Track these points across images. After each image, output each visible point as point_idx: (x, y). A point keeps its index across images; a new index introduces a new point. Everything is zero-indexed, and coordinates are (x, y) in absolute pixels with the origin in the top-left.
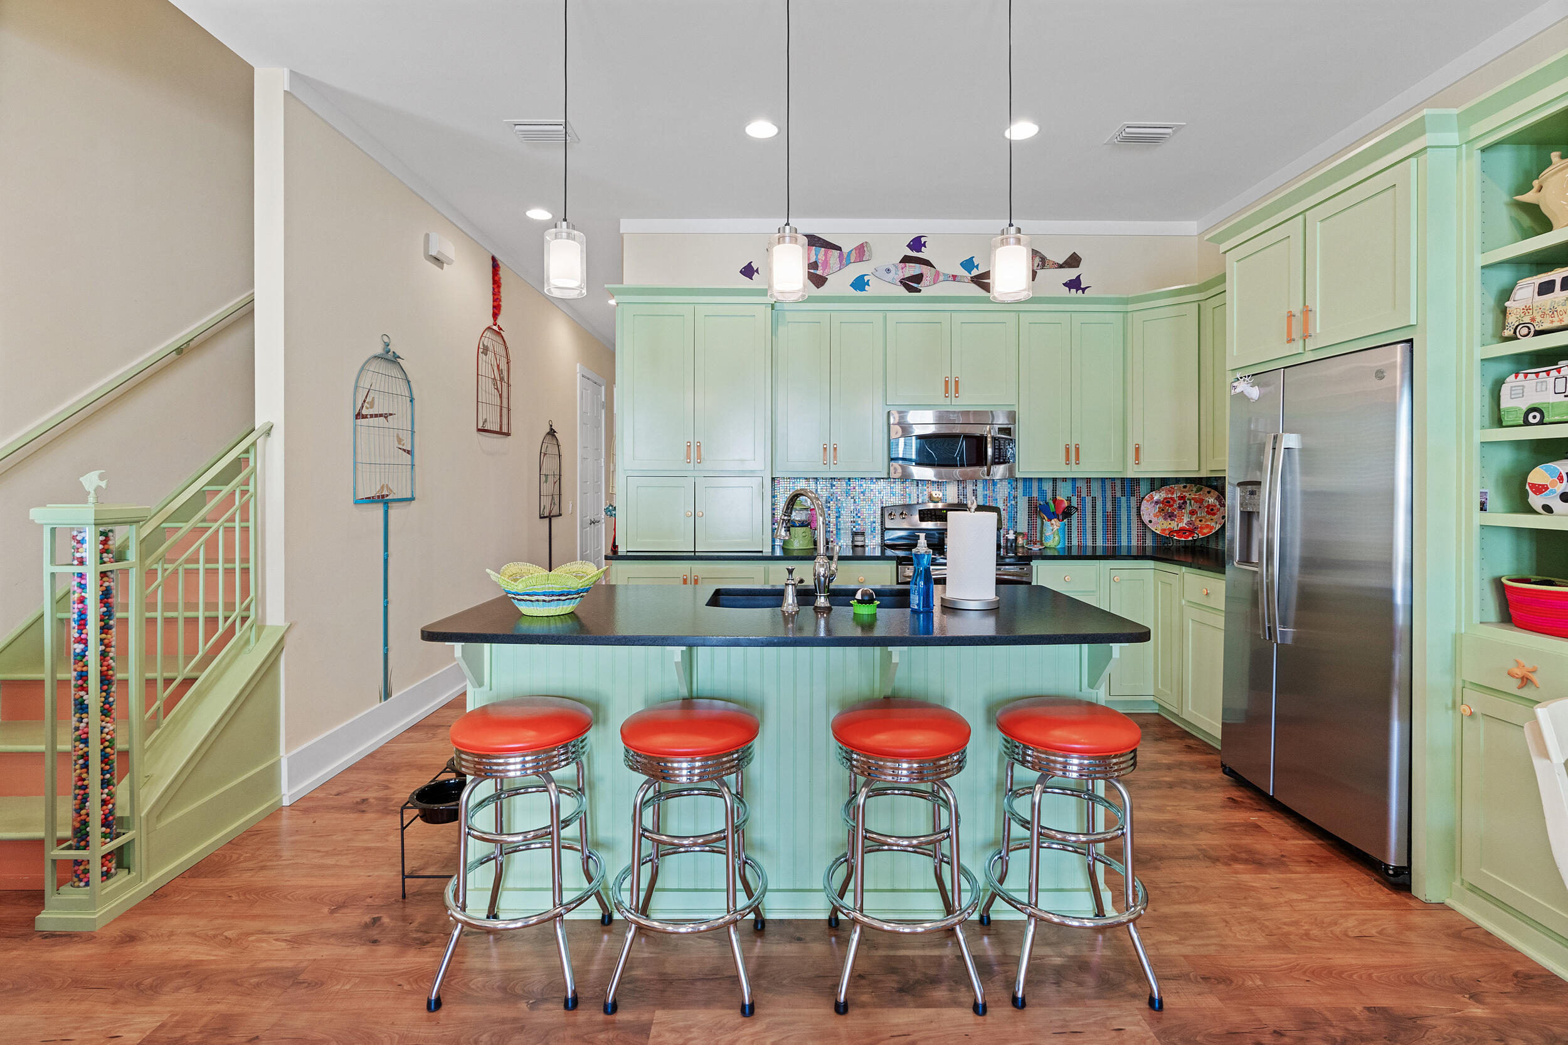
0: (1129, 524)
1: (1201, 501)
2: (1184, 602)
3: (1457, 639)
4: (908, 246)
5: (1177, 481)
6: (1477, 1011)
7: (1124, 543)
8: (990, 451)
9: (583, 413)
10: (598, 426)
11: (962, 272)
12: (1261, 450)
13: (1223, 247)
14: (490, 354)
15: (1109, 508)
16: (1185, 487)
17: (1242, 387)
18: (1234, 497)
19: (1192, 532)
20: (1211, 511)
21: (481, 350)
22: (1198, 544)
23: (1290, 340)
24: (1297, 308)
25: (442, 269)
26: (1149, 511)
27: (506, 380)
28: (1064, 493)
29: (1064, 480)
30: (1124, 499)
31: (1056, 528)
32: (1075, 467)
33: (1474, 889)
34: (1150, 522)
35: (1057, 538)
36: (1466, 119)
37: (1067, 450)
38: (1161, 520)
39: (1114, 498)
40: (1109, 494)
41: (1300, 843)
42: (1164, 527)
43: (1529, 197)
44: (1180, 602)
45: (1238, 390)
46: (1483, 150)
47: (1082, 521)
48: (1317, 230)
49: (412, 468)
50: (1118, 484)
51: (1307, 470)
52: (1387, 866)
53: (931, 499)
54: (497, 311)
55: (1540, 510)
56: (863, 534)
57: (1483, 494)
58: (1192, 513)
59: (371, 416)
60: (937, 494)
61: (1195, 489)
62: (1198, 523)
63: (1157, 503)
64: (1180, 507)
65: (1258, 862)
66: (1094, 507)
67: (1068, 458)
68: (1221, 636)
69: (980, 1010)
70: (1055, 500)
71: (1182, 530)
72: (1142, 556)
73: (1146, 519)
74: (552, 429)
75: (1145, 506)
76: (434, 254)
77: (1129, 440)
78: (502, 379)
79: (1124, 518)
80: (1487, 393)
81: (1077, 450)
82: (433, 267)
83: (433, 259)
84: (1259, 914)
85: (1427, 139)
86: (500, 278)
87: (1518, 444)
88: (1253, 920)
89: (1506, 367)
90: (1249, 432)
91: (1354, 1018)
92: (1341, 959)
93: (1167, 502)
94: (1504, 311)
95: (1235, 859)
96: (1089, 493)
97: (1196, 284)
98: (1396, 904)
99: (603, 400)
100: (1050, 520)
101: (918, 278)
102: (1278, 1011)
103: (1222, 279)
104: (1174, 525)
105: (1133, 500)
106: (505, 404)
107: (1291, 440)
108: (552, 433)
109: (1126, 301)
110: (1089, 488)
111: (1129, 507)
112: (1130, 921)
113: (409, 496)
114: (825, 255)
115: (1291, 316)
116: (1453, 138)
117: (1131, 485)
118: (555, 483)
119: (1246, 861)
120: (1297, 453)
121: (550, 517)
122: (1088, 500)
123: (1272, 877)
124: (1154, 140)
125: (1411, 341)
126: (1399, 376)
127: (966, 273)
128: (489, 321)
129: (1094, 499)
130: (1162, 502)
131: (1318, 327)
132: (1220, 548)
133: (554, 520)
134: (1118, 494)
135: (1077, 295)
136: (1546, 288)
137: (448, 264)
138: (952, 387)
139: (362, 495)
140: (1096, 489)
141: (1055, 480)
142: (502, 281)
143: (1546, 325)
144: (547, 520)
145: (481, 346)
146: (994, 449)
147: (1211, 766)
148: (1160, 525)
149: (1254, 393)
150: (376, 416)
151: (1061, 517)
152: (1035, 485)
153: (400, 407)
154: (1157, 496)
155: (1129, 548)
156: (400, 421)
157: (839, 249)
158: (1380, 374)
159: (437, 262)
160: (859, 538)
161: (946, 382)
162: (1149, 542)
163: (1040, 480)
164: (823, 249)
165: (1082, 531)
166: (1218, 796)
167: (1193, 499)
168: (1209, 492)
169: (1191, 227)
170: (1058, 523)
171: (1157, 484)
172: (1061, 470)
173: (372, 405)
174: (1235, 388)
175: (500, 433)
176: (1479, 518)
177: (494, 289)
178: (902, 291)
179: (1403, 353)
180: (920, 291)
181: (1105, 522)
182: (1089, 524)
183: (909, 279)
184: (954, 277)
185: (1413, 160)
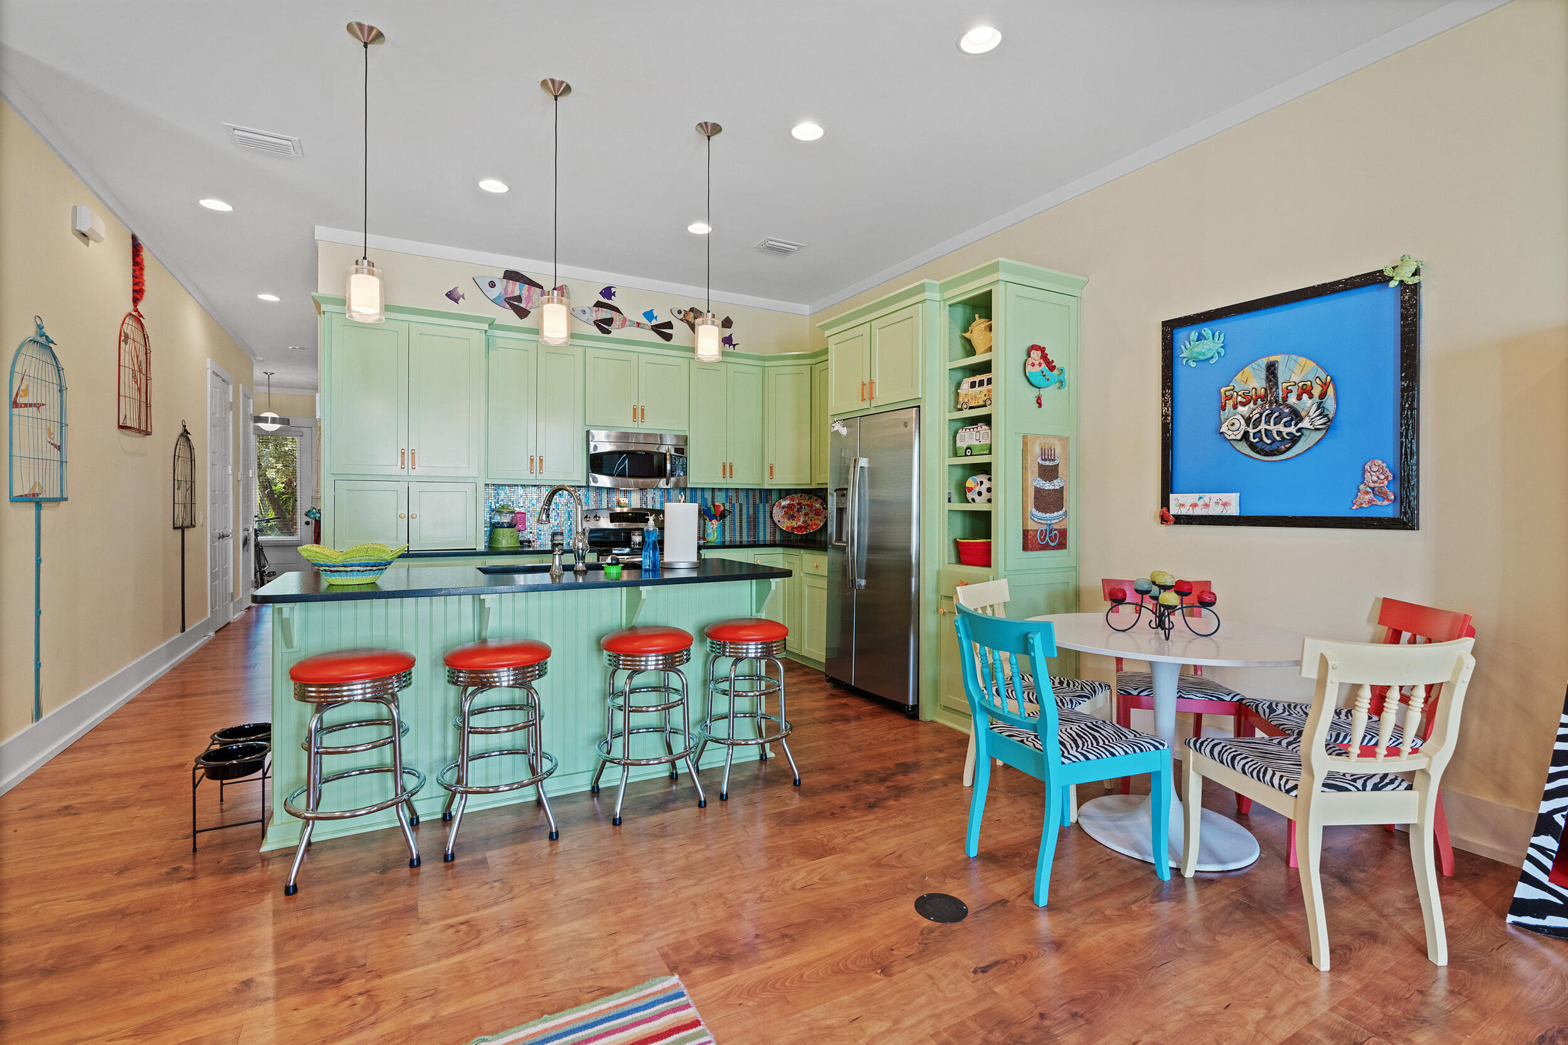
0: (765, 523)
1: (811, 506)
2: (802, 574)
3: (939, 572)
4: (601, 293)
5: (796, 491)
6: (941, 755)
7: (761, 538)
8: (669, 466)
9: (213, 414)
10: (226, 429)
11: (644, 321)
12: (848, 472)
13: (827, 333)
14: (130, 342)
15: (751, 512)
16: (801, 496)
17: (838, 427)
18: (832, 501)
19: (806, 528)
20: (818, 513)
21: (122, 338)
22: (809, 537)
23: (863, 400)
24: (867, 381)
25: (88, 245)
26: (778, 514)
27: (144, 371)
28: (720, 499)
29: (720, 489)
30: (761, 505)
31: (715, 526)
32: (729, 480)
33: (946, 708)
34: (779, 521)
35: (716, 535)
36: (944, 287)
37: (724, 467)
38: (786, 520)
39: (754, 504)
40: (751, 502)
41: (869, 707)
42: (788, 525)
43: (967, 335)
44: (800, 574)
45: (835, 429)
46: (950, 306)
47: (733, 522)
48: (877, 333)
49: (61, 466)
50: (757, 493)
51: (872, 484)
52: (908, 706)
53: (619, 505)
54: (138, 297)
55: (971, 501)
56: (562, 534)
57: (950, 493)
58: (806, 514)
59: (26, 405)
60: (623, 500)
61: (807, 498)
62: (809, 522)
63: (783, 508)
64: (798, 511)
65: (846, 720)
66: (741, 511)
67: (724, 473)
68: (825, 593)
69: (702, 805)
70: (714, 506)
71: (800, 526)
72: (773, 545)
73: (776, 519)
74: (186, 430)
75: (776, 510)
76: (84, 229)
77: (766, 462)
78: (140, 371)
79: (761, 519)
80: (951, 439)
81: (731, 467)
82: (78, 242)
83: (80, 235)
84: (846, 741)
85: (927, 295)
86: (143, 260)
87: (964, 466)
88: (844, 743)
89: (959, 424)
90: (841, 457)
91: (890, 769)
92: (883, 750)
93: (790, 507)
94: (958, 394)
95: (834, 720)
96: (737, 500)
97: (809, 352)
98: (911, 725)
99: (231, 400)
100: (711, 520)
101: (609, 321)
102: (856, 774)
103: (825, 351)
104: (794, 524)
105: (768, 506)
106: (144, 399)
107: (863, 462)
108: (185, 434)
109: (765, 359)
110: (737, 496)
111: (764, 511)
112: (782, 737)
113: (57, 495)
114: (529, 291)
115: (864, 384)
116: (937, 296)
117: (765, 494)
118: (187, 490)
119: (840, 720)
120: (866, 470)
121: (182, 529)
122: (737, 505)
123: (853, 724)
124: (786, 251)
125: (919, 407)
126: (914, 425)
127: (647, 322)
128: (129, 307)
129: (741, 505)
130: (787, 507)
131: (877, 394)
132: (823, 539)
133: (187, 532)
134: (758, 502)
135: (729, 350)
136: (973, 385)
137: (96, 241)
138: (639, 413)
139: (17, 492)
140: (742, 495)
141: (713, 490)
142: (145, 263)
143: (973, 405)
144: (179, 532)
145: (123, 334)
146: (671, 464)
147: (819, 681)
148: (785, 524)
149: (844, 431)
150: (31, 405)
151: (718, 519)
152: (699, 494)
153: (50, 397)
154: (785, 503)
155: (765, 541)
156: (51, 412)
157: (541, 287)
158: (906, 425)
159: (83, 237)
160: (558, 538)
161: (635, 409)
162: (778, 538)
163: (703, 489)
164: (526, 286)
165: (733, 530)
166: (822, 695)
167: (807, 505)
168: (816, 500)
169: (805, 309)
170: (717, 523)
171: (783, 494)
172: (718, 481)
173: (26, 392)
174: (833, 427)
175: (139, 431)
176: (948, 506)
177: (134, 271)
178: (596, 331)
179: (916, 413)
180: (609, 332)
181: (749, 522)
182: (738, 524)
183: (601, 321)
184: (638, 324)
185: (920, 305)
